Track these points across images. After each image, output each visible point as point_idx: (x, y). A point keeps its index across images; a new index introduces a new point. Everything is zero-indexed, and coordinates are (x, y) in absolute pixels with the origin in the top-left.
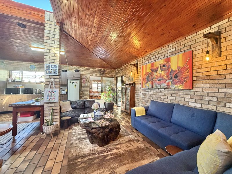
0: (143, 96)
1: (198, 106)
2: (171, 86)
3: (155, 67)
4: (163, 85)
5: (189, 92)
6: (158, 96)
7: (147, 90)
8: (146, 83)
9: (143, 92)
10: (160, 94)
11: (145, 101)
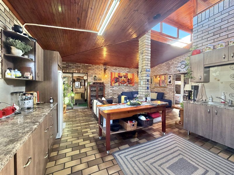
0: (112, 91)
1: (135, 91)
2: (128, 85)
3: (121, 75)
4: (125, 84)
5: (132, 87)
6: (122, 90)
7: (114, 87)
8: (115, 83)
9: (111, 89)
10: (123, 89)
11: (113, 94)
